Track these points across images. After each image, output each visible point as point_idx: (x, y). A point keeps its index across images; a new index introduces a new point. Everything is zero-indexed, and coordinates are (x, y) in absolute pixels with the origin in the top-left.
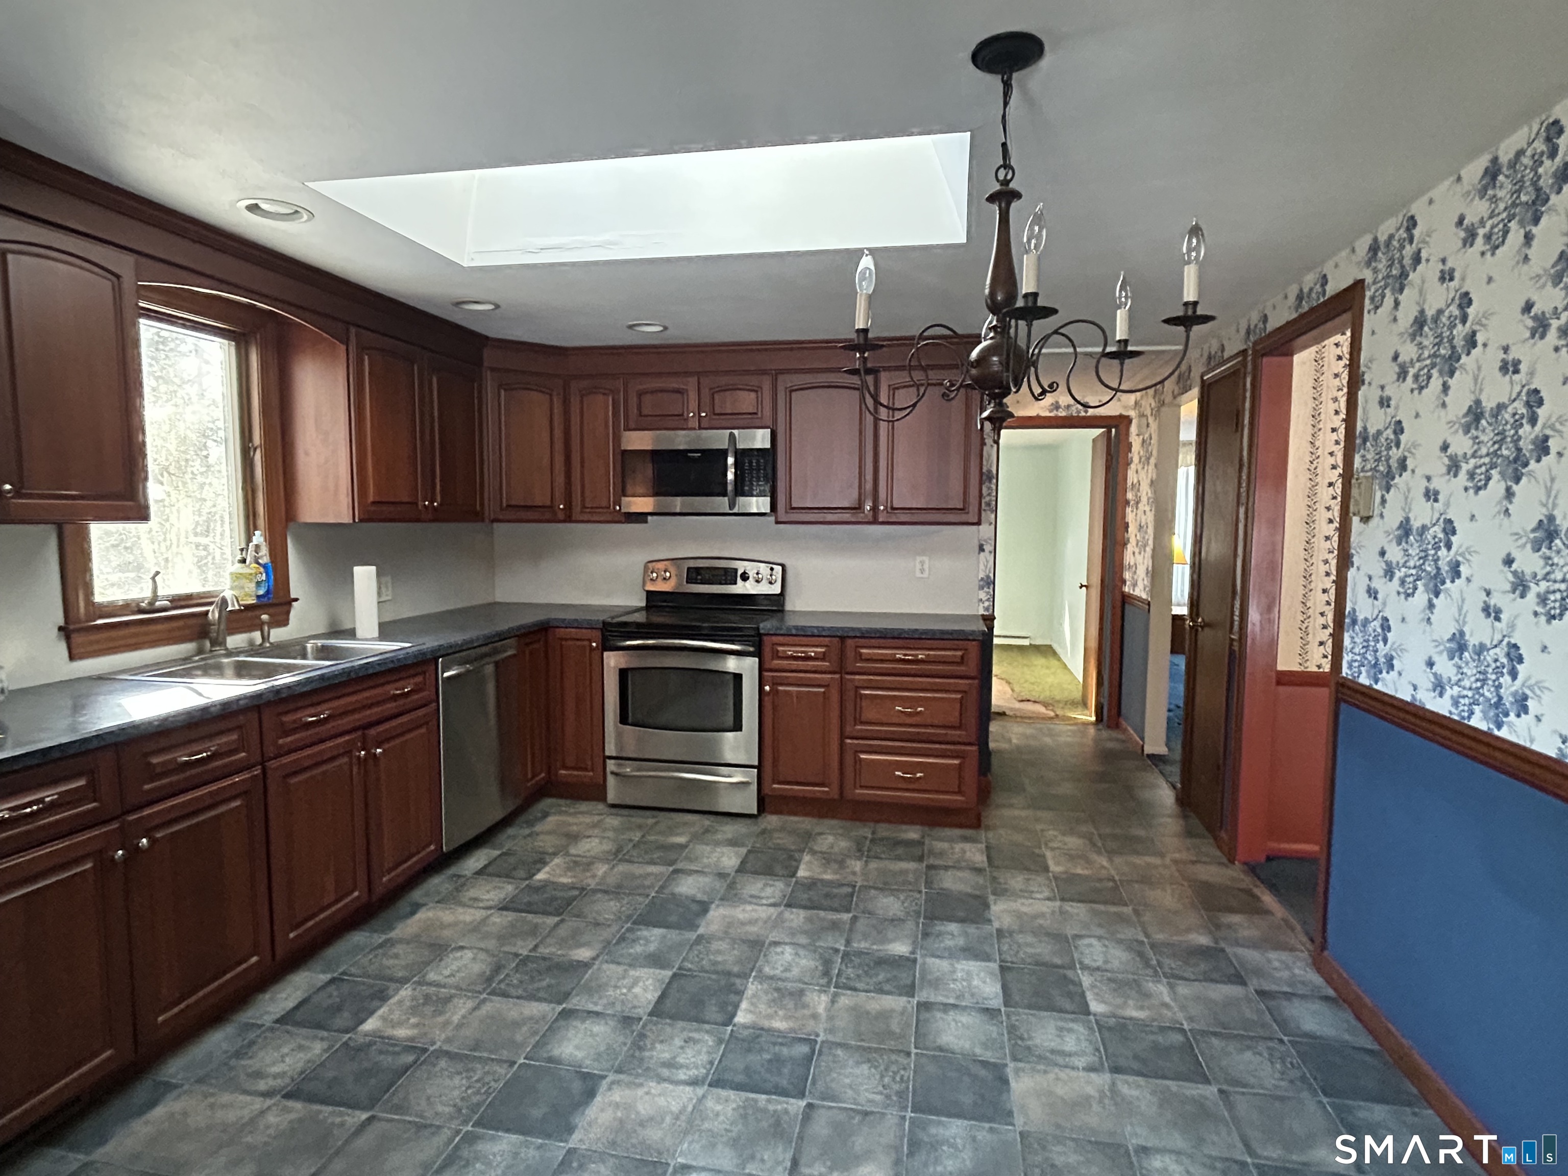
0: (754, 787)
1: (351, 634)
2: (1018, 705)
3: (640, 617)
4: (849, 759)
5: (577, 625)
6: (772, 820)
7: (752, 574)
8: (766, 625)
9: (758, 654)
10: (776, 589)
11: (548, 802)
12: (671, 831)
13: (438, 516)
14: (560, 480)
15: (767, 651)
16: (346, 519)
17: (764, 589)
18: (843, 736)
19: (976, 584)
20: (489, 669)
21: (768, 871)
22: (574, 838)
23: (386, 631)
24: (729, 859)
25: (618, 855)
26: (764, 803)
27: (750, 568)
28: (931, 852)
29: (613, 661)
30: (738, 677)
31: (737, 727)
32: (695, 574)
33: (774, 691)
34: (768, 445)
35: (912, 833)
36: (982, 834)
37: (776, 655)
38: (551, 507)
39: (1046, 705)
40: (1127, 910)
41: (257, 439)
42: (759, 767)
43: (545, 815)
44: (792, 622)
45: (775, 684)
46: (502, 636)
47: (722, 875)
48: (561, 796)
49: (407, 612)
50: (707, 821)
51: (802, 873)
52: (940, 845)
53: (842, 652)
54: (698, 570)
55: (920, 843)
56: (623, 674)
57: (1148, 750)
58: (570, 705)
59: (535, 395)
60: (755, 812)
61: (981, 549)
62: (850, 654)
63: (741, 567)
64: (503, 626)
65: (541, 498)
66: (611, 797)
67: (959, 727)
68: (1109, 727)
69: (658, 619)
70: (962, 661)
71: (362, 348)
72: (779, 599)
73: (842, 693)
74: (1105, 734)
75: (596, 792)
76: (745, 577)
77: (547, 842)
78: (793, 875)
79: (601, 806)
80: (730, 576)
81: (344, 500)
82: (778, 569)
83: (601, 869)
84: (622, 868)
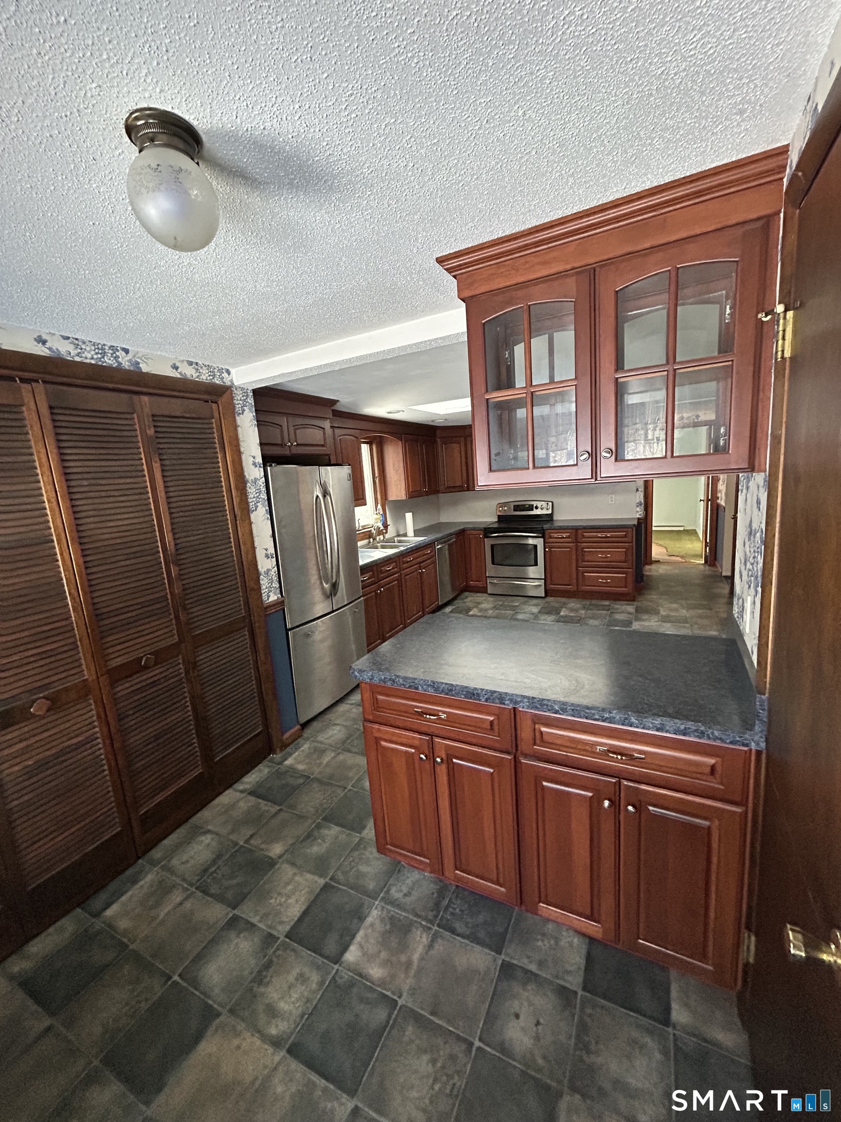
0: (543, 587)
1: (405, 535)
2: (668, 558)
3: (496, 526)
4: (580, 574)
5: (474, 529)
6: (549, 599)
7: (539, 506)
8: (546, 526)
9: (543, 537)
10: (550, 512)
11: (467, 594)
12: (513, 601)
13: (427, 494)
14: (465, 475)
15: (547, 536)
16: (404, 497)
17: (545, 512)
18: (577, 567)
19: (635, 505)
20: (447, 547)
21: (549, 613)
22: (479, 603)
23: (417, 533)
24: (535, 610)
25: (495, 608)
26: (547, 593)
27: (539, 504)
28: (613, 608)
29: (488, 543)
30: (535, 546)
31: (536, 564)
32: (517, 508)
33: (550, 551)
34: (544, 456)
35: (607, 603)
36: (635, 603)
37: (551, 537)
38: (462, 486)
39: (682, 557)
40: (687, 625)
41: (377, 475)
42: (545, 579)
43: (467, 597)
44: (556, 524)
45: (550, 548)
46: (451, 534)
47: (533, 614)
48: (470, 592)
49: (422, 526)
50: (525, 599)
51: (562, 614)
52: (616, 606)
53: (576, 536)
54: (518, 506)
55: (609, 605)
56: (492, 546)
57: (724, 574)
58: (473, 558)
59: (454, 445)
60: (543, 595)
61: (637, 490)
62: (580, 536)
63: (535, 504)
64: (452, 530)
65: (458, 483)
66: (489, 591)
67: (625, 562)
68: (710, 565)
69: (503, 526)
70: (625, 536)
71: (406, 441)
72: (551, 516)
73: (577, 550)
74: (707, 568)
75: (484, 590)
76: (537, 508)
77: (470, 605)
78: (559, 613)
79: (485, 595)
80: (531, 508)
81: (403, 492)
82: (550, 504)
83: (490, 612)
84: (497, 611)
